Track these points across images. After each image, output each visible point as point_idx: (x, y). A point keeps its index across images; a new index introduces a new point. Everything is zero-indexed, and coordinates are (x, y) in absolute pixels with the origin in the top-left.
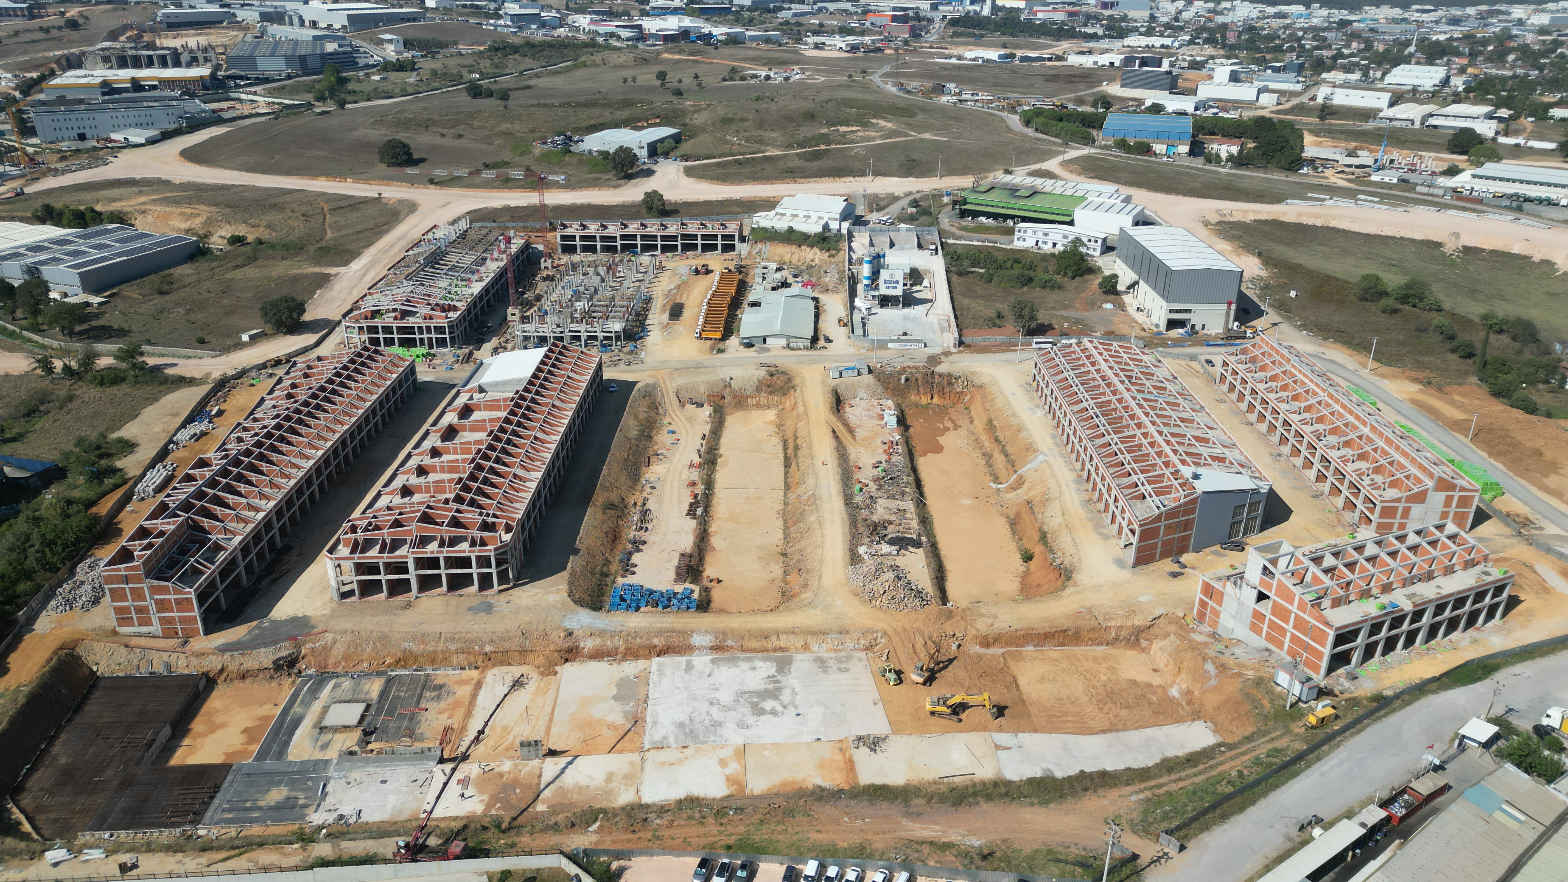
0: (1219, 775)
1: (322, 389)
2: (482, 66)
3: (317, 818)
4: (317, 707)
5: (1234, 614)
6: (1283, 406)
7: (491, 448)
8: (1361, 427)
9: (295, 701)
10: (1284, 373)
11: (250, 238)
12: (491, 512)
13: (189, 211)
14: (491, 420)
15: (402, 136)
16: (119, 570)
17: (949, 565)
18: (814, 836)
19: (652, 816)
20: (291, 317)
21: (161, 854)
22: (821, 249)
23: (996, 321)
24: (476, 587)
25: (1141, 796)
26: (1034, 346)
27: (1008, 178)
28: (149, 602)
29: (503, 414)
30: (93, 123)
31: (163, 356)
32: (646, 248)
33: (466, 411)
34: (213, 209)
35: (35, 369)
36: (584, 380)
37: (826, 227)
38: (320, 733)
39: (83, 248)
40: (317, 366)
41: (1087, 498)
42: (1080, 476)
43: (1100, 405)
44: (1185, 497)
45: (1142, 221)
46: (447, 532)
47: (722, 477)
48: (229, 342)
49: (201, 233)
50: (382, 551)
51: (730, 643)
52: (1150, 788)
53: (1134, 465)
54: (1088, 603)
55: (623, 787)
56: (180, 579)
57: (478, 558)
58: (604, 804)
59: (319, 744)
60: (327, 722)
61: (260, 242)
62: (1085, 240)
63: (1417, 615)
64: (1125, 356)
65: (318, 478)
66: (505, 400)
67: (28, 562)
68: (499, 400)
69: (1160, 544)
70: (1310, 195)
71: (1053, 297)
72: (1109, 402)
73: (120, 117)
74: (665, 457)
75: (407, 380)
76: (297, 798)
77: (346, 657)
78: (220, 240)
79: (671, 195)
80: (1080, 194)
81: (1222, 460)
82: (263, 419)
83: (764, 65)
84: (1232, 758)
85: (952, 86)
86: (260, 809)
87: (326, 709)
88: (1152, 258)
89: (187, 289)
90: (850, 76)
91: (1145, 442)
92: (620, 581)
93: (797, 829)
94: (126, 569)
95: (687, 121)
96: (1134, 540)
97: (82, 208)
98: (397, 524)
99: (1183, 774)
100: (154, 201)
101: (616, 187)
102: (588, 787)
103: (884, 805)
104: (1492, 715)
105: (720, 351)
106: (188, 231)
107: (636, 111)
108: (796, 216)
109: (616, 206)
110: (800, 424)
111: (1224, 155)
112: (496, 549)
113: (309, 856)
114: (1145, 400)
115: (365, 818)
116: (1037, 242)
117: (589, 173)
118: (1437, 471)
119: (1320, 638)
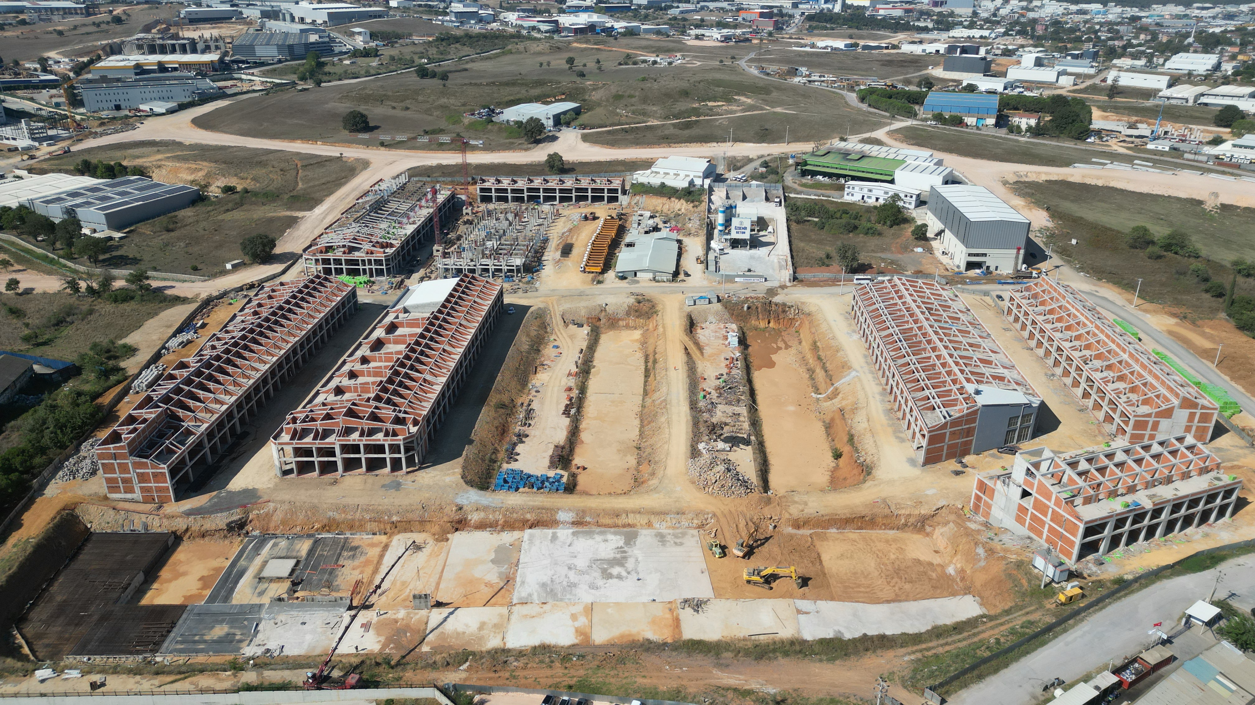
0: (980, 641)
1: (281, 308)
2: (430, 53)
3: (249, 651)
4: (258, 561)
5: (1002, 506)
6: (1058, 335)
7: (408, 357)
8: (1122, 353)
9: (242, 556)
10: (1060, 307)
11: (239, 188)
12: (403, 409)
13: (194, 166)
14: (410, 335)
15: (362, 108)
16: (109, 449)
17: (773, 460)
18: (640, 680)
19: (511, 659)
20: (264, 250)
21: (124, 676)
22: (687, 201)
23: (825, 261)
24: (388, 468)
25: (913, 657)
26: (855, 282)
27: (842, 145)
28: (132, 475)
29: (419, 330)
30: (126, 97)
31: (165, 279)
32: (547, 199)
33: (392, 328)
34: (212, 165)
35: (65, 288)
36: (487, 304)
37: (691, 183)
38: (259, 583)
39: (110, 195)
40: (280, 290)
41: (889, 407)
42: (885, 390)
43: (903, 332)
44: (968, 409)
45: (950, 180)
46: (367, 424)
47: (593, 384)
48: (216, 270)
49: (202, 183)
50: (315, 438)
51: (588, 519)
52: (921, 651)
53: (927, 382)
54: (884, 495)
55: (492, 634)
56: (157, 457)
57: (391, 446)
58: (476, 648)
59: (257, 591)
60: (265, 574)
61: (246, 191)
62: (902, 195)
63: (1157, 513)
64: (928, 291)
65: (272, 379)
66: (423, 319)
67: (43, 440)
68: (418, 319)
69: (945, 447)
70: (1094, 160)
71: (873, 242)
72: (912, 329)
73: (147, 92)
74: (549, 367)
75: (349, 302)
76: (235, 634)
77: (284, 522)
78: (217, 189)
79: (569, 157)
80: (900, 158)
81: (1002, 379)
82: (233, 331)
83: (653, 52)
84: (992, 628)
85: (804, 70)
86: (205, 642)
87: (265, 563)
88: (956, 211)
89: (188, 228)
90: (721, 61)
91: (938, 363)
92: (505, 466)
93: (626, 674)
94: (115, 448)
95: (587, 97)
96: (924, 443)
97: (112, 163)
98: (328, 417)
99: (950, 640)
100: (168, 158)
101: (526, 150)
102: (464, 633)
103: (700, 657)
104: (1215, 598)
105: (599, 282)
106: (192, 182)
107: (546, 89)
108: (668, 174)
109: (526, 165)
110: (659, 342)
111: (1024, 127)
112: (404, 439)
113: (238, 682)
114: (941, 328)
115: (286, 652)
116: (863, 197)
117: (506, 139)
118: (1183, 392)
119: (1073, 530)
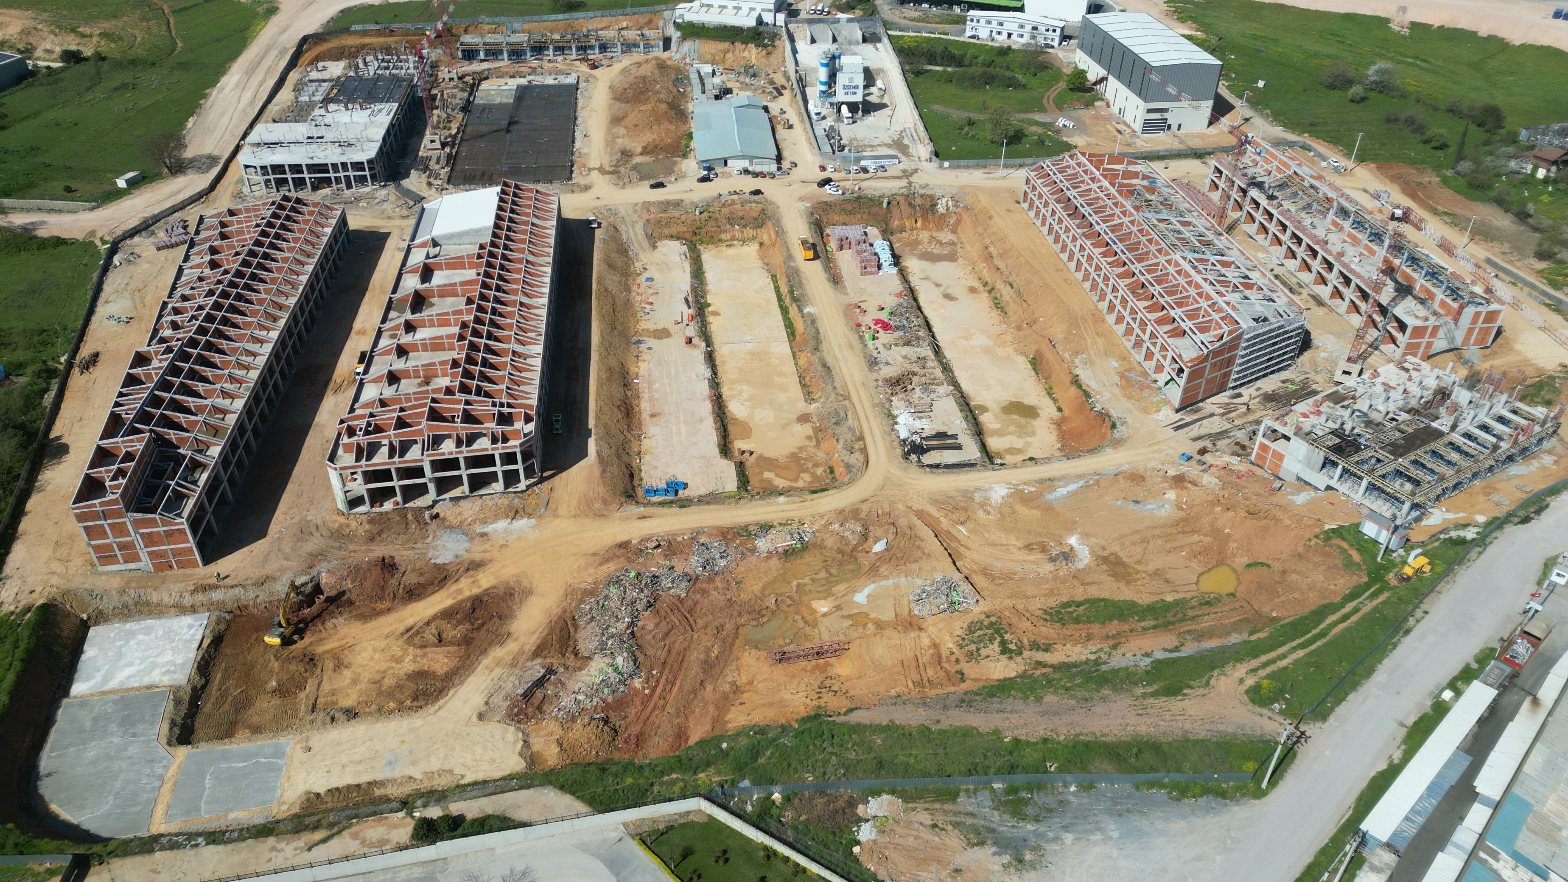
1: (252, 253)
7: (478, 320)
11: (88, 52)
12: (504, 400)
14: (463, 284)
16: (94, 505)
22: (757, 46)
24: (501, 485)
28: (134, 537)
29: (474, 275)
33: (427, 273)
37: (760, 21)
40: (232, 223)
43: (1114, 230)
46: (463, 429)
47: (717, 329)
48: (103, 189)
49: (20, 46)
50: (391, 455)
56: (165, 509)
57: (503, 455)
61: (100, 58)
62: (1041, 29)
65: (278, 364)
66: (470, 256)
68: (462, 257)
69: (1204, 383)
71: (1016, 98)
72: (1122, 224)
75: (341, 233)
82: (194, 296)
89: (27, 123)
94: (102, 504)
98: (401, 423)
105: (679, 178)
108: (725, 7)
112: (521, 445)
114: (1158, 220)
116: (991, 33)
